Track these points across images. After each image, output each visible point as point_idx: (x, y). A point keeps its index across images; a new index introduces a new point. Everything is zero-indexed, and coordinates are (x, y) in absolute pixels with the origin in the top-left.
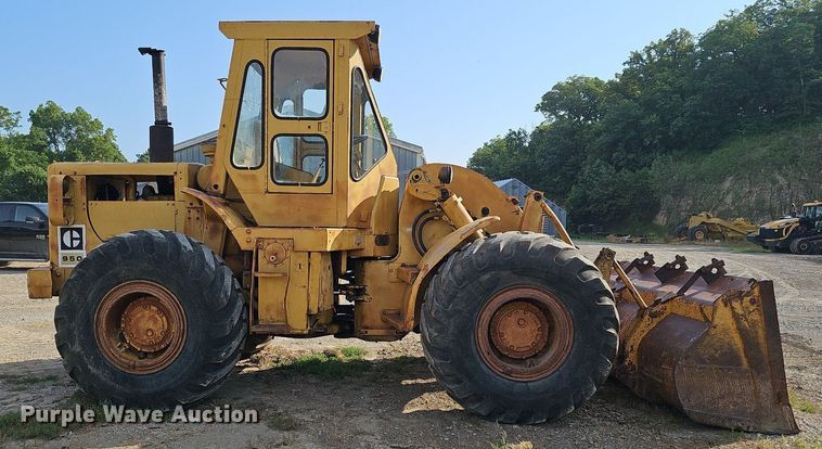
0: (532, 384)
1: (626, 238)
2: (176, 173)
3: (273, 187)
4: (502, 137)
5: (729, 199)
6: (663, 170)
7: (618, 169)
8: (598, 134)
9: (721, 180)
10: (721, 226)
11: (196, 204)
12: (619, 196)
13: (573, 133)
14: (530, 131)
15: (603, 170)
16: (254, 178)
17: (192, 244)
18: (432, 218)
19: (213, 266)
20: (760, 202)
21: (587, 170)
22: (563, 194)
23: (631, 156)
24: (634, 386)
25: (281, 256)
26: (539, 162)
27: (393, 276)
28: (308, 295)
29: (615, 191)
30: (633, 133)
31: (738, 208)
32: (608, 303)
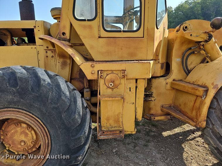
2: (35, 27)
3: (104, 34)
11: (51, 47)
16: (90, 27)
17: (50, 77)
18: (193, 53)
19: (68, 93)
25: (117, 82)
27: (168, 86)
28: (136, 109)
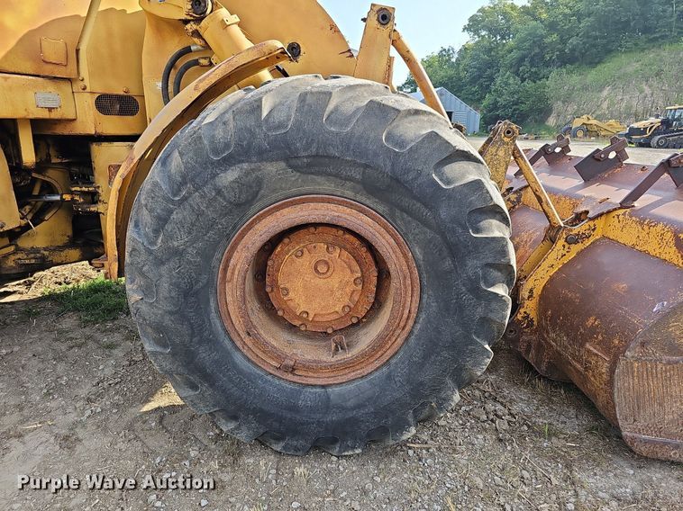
0: (337, 389)
1: (524, 136)
4: (436, 54)
5: (605, 105)
6: (558, 81)
7: (523, 80)
8: (510, 51)
9: (601, 89)
10: (597, 126)
12: (522, 103)
13: (491, 50)
14: (457, 49)
15: (511, 81)
20: (629, 107)
21: (498, 81)
22: (479, 100)
23: (533, 70)
24: (528, 351)
26: (462, 74)
29: (518, 99)
30: (537, 50)
31: (611, 113)
32: (497, 234)
